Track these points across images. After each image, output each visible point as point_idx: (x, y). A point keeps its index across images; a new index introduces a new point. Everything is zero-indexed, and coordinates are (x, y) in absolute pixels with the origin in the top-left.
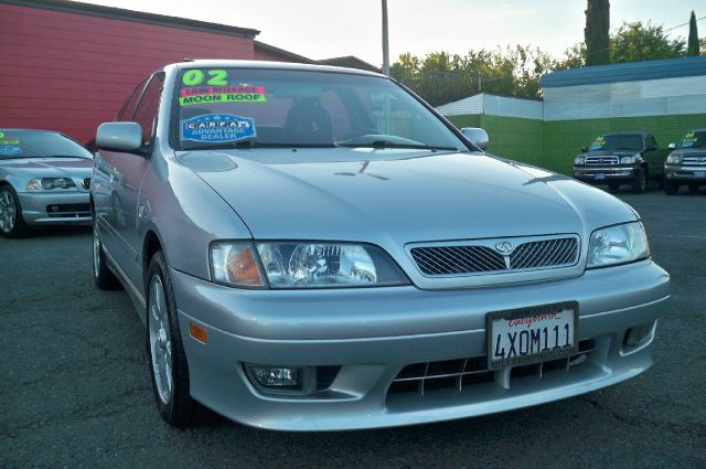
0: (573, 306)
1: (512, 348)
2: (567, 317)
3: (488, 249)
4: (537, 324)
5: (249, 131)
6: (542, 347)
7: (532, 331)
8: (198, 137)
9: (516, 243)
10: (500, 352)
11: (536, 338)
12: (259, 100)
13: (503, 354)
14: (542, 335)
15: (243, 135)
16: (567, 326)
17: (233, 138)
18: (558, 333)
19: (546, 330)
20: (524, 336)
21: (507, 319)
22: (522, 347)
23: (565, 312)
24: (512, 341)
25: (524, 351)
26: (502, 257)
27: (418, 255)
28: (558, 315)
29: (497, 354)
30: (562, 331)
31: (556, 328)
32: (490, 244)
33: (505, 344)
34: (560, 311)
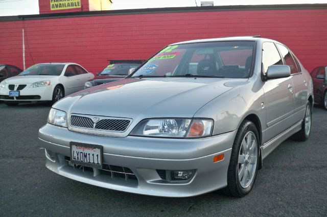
0: (101, 148)
1: (78, 158)
2: (98, 152)
3: (91, 120)
4: (87, 151)
6: (88, 161)
7: (84, 153)
10: (74, 157)
11: (86, 156)
13: (75, 159)
14: (88, 156)
16: (97, 155)
18: (94, 157)
19: (89, 154)
20: (81, 154)
21: (76, 145)
22: (81, 159)
23: (97, 149)
24: (78, 154)
28: (94, 150)
30: (95, 157)
31: (93, 155)
32: (91, 117)
33: (76, 155)
34: (95, 148)
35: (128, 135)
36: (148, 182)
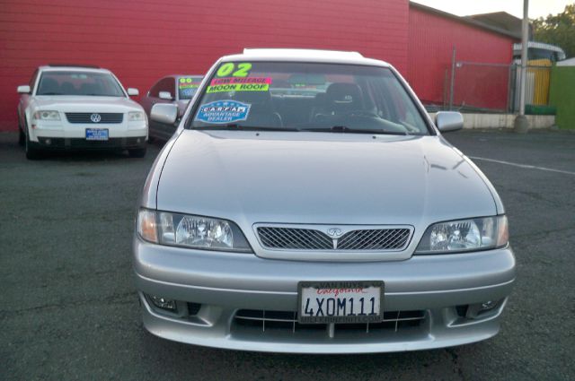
0: (379, 284)
1: (320, 310)
2: (374, 292)
3: (320, 232)
4: (344, 295)
5: (242, 115)
6: (348, 312)
7: (339, 300)
8: (206, 118)
9: (346, 230)
10: (309, 311)
11: (342, 304)
12: (263, 89)
13: (311, 313)
14: (348, 303)
15: (236, 118)
16: (373, 300)
17: (229, 120)
19: (352, 300)
20: (331, 303)
21: (315, 288)
22: (329, 310)
23: (371, 289)
24: (320, 305)
25: (331, 313)
26: (331, 239)
27: (262, 232)
28: (364, 290)
29: (306, 312)
30: (367, 303)
31: (362, 300)
32: (324, 229)
33: (314, 306)
34: (367, 287)
35: (413, 255)
36: (449, 326)
